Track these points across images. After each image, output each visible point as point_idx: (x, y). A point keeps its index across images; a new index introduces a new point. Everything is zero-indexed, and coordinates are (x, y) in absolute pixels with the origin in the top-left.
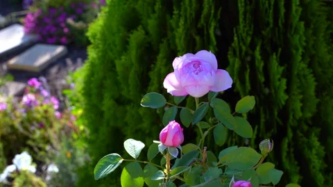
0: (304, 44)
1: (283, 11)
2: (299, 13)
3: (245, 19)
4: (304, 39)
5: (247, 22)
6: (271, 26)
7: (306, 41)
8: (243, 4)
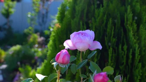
0: (141, 74)
1: (131, 57)
2: (139, 58)
3: (112, 60)
4: (141, 71)
5: (113, 61)
6: (125, 64)
7: (142, 73)
8: (111, 53)
